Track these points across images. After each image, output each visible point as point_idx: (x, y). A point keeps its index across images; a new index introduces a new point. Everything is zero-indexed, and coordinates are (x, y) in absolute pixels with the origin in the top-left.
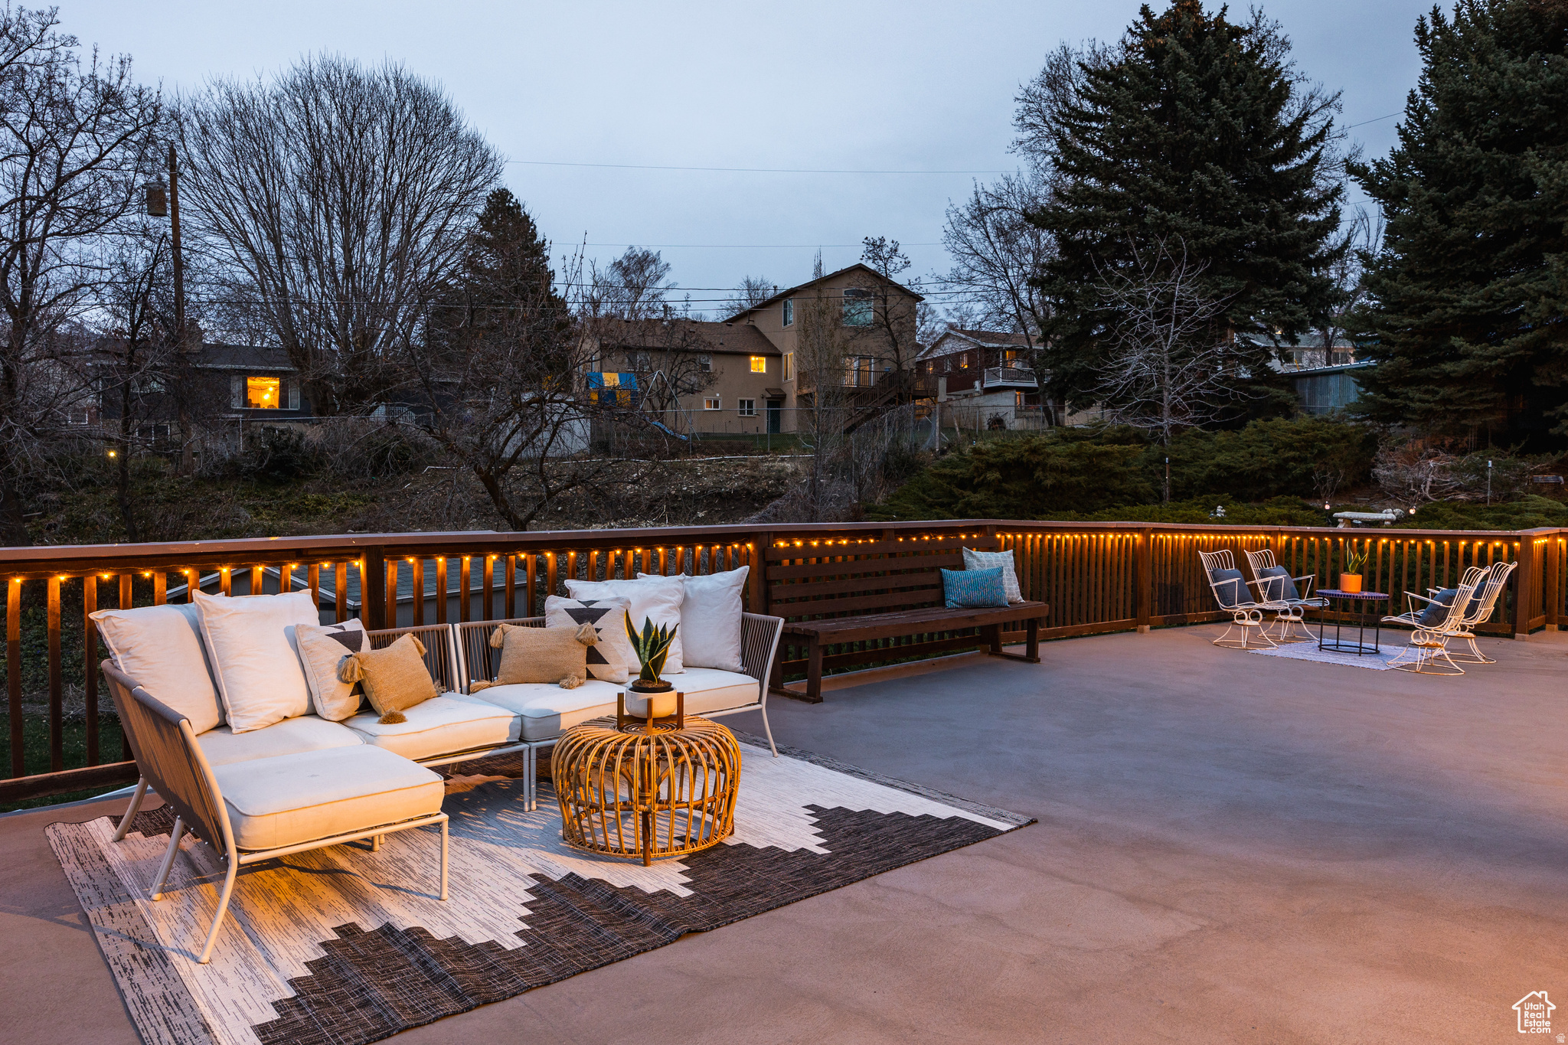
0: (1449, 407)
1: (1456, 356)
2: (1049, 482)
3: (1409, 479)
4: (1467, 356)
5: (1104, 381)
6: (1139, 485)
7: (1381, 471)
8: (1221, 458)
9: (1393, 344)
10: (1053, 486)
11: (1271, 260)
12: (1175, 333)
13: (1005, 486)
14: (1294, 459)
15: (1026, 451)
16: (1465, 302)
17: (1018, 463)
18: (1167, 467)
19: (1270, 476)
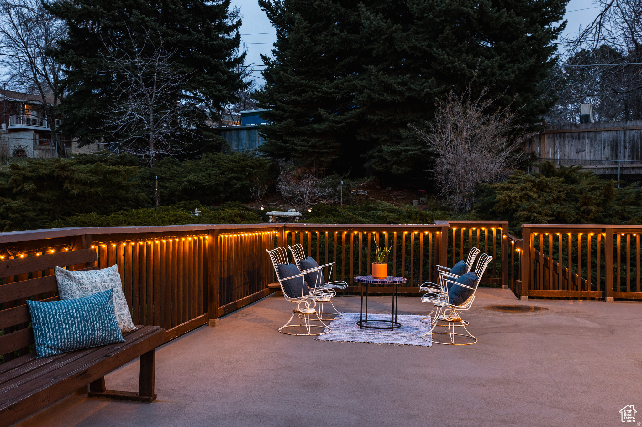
0: (315, 150)
1: (319, 119)
2: (75, 192)
3: (297, 191)
4: (327, 120)
5: (108, 123)
6: (139, 194)
7: (282, 187)
8: (190, 177)
9: (286, 111)
10: (78, 194)
11: (207, 57)
12: (157, 93)
13: (40, 194)
14: (234, 178)
15: (56, 168)
16: (324, 89)
17: (50, 177)
18: (157, 183)
19: (221, 189)
